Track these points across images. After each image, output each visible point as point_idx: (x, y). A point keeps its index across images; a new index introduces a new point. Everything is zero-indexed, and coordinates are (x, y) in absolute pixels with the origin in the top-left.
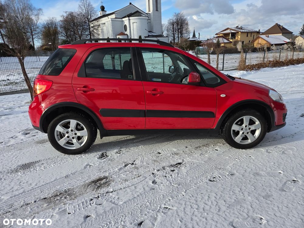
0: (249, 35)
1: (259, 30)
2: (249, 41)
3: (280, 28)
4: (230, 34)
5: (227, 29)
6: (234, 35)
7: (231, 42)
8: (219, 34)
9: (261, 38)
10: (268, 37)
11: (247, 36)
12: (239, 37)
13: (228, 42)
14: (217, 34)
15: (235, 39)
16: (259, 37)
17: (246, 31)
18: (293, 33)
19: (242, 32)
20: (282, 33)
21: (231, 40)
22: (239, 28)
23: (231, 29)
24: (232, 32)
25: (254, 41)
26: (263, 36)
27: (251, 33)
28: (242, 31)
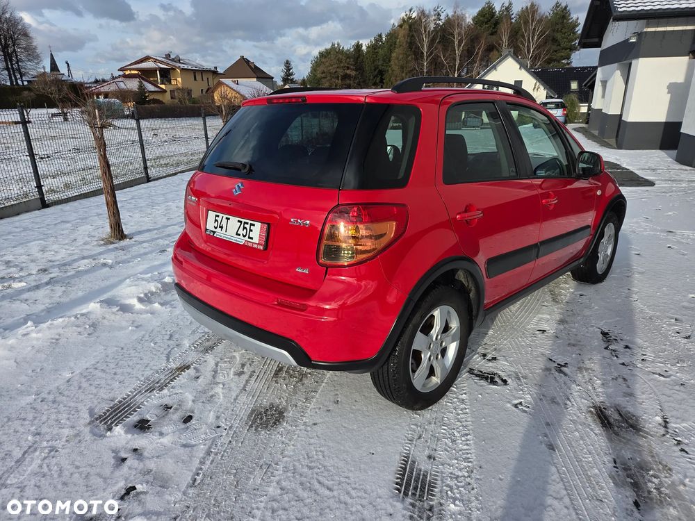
0: (199, 77)
1: (216, 68)
2: (202, 90)
3: (250, 67)
4: (158, 72)
5: (147, 59)
6: (166, 74)
7: (164, 91)
8: (130, 70)
9: (225, 84)
10: (238, 84)
11: (195, 79)
12: (179, 79)
13: (157, 89)
14: (122, 69)
15: (170, 83)
16: (220, 84)
17: (190, 68)
18: (273, 78)
19: (183, 70)
20: (257, 78)
21: (163, 86)
22: (173, 60)
23: (156, 61)
24: (161, 68)
25: (210, 91)
26: (228, 81)
27: (203, 72)
28: (182, 66)
